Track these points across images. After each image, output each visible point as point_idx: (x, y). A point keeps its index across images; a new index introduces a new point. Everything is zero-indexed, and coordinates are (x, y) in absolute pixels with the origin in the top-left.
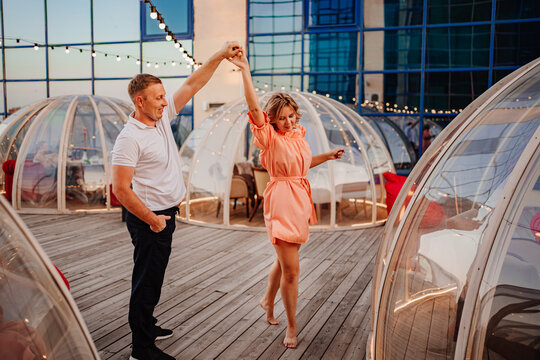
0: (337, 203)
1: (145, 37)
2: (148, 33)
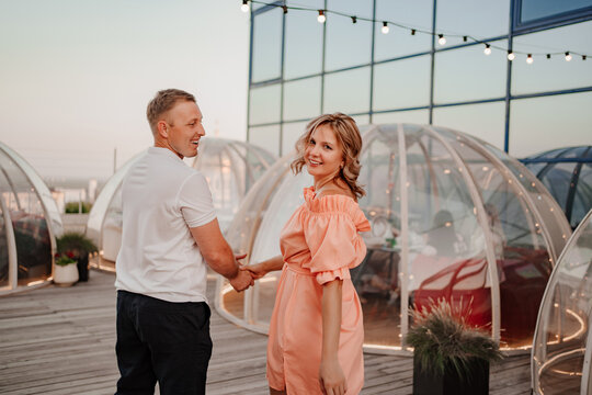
1: (518, 27)
2: (523, 20)
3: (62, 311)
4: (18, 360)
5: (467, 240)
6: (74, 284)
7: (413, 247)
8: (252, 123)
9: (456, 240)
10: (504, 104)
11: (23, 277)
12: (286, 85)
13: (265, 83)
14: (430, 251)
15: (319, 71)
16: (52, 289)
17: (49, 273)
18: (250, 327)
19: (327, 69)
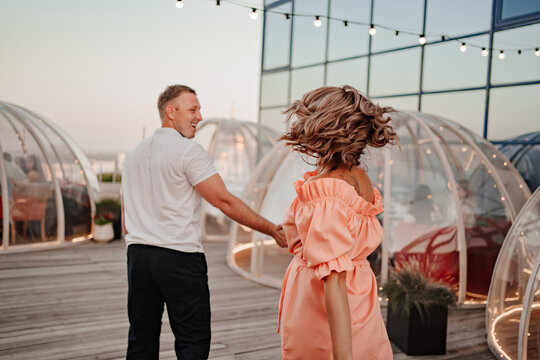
1: (499, 24)
2: (504, 17)
3: (102, 262)
4: (69, 297)
5: (443, 210)
6: (110, 241)
7: (396, 216)
8: (264, 105)
9: (433, 210)
10: (484, 92)
11: (69, 234)
12: (294, 73)
13: (276, 70)
14: (410, 219)
15: (323, 60)
16: (92, 245)
17: (89, 231)
18: (256, 279)
19: (330, 58)
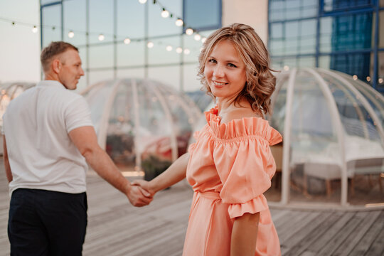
0: (349, 180)
